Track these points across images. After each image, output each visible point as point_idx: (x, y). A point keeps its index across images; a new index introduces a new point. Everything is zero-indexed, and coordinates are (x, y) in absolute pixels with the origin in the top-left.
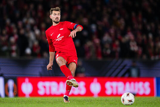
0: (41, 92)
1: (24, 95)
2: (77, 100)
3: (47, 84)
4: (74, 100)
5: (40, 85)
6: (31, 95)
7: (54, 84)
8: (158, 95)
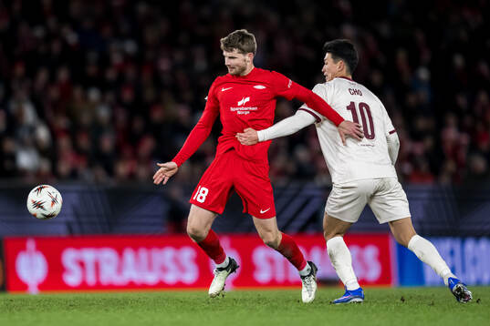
0: (72, 279)
1: (23, 287)
2: (178, 300)
3: (89, 255)
4: (167, 300)
5: (69, 257)
6: (43, 287)
7: (108, 255)
8: (402, 281)
